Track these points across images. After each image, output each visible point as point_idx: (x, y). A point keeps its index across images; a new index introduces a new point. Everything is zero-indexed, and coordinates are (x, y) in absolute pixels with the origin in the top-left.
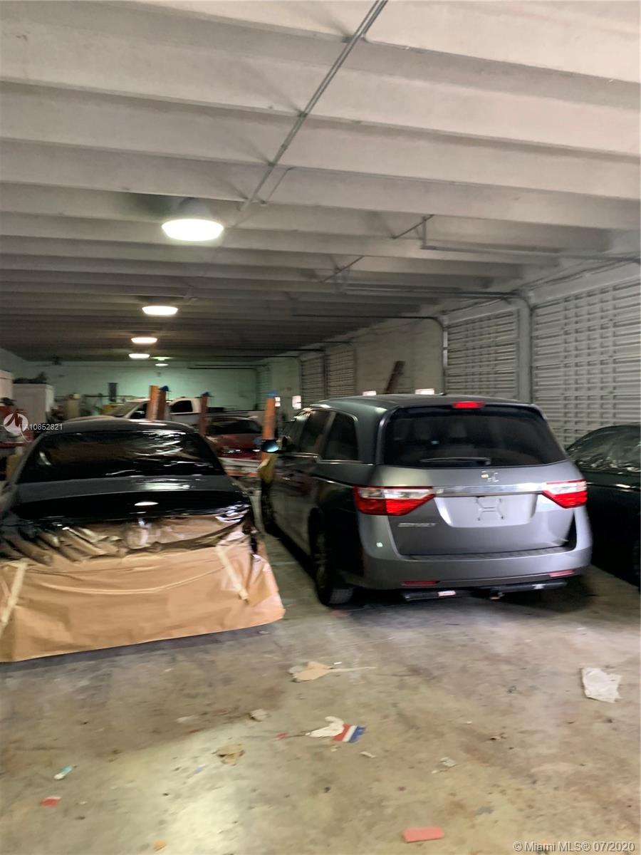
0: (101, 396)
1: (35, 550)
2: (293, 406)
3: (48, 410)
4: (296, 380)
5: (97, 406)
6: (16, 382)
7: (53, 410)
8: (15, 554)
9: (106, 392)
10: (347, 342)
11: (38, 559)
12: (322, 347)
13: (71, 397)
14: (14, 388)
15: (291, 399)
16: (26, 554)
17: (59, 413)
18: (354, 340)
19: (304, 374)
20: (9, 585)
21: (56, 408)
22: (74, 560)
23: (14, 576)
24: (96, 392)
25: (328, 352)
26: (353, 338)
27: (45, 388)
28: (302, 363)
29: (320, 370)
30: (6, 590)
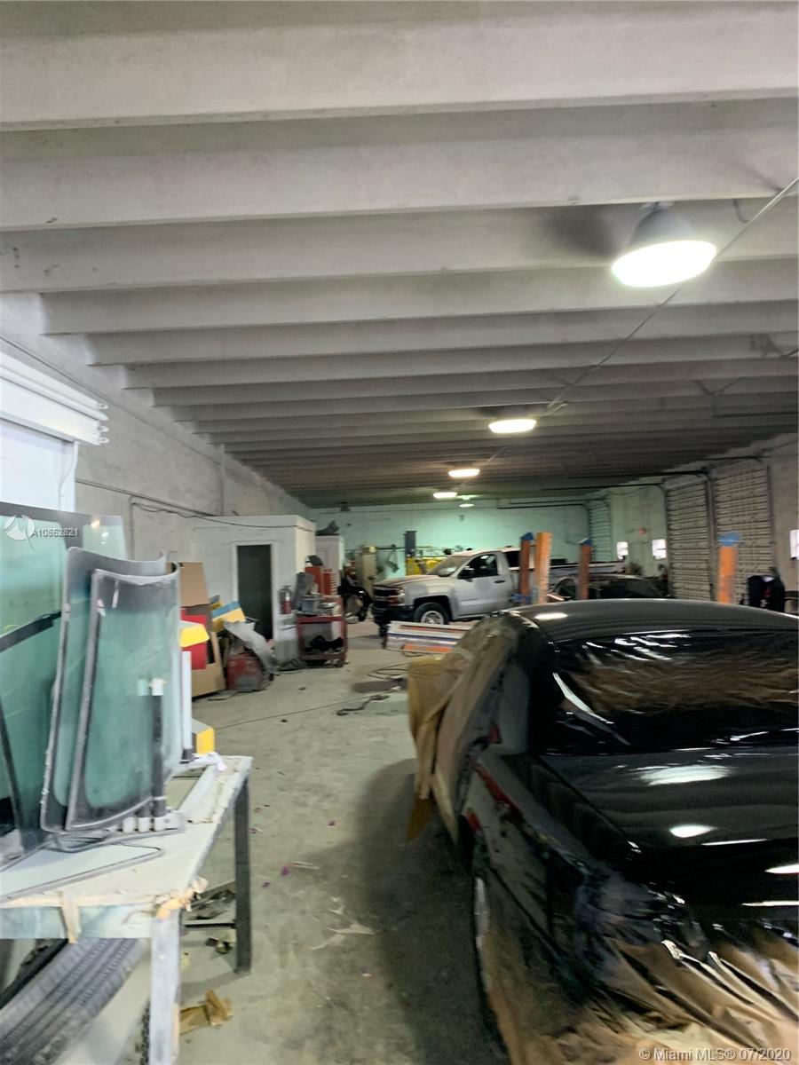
0: (393, 547)
2: (654, 554)
3: (341, 568)
4: (658, 519)
5: (391, 560)
6: (320, 533)
7: (345, 567)
9: (400, 543)
10: (757, 457)
12: (704, 468)
13: (366, 550)
14: (316, 540)
15: (650, 546)
17: (353, 570)
18: (766, 454)
19: (670, 508)
21: (348, 565)
24: (389, 544)
25: (714, 474)
26: (764, 450)
27: (338, 540)
28: (667, 493)
29: (702, 501)
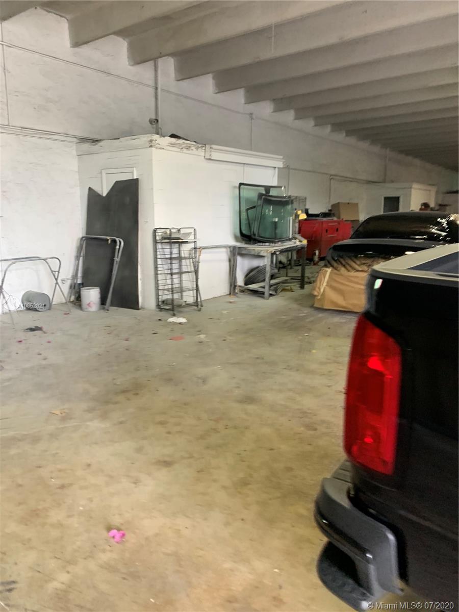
1: (335, 264)
8: (329, 265)
11: (336, 269)
16: (332, 266)
20: (324, 278)
22: (349, 271)
23: (326, 274)
30: (323, 279)
